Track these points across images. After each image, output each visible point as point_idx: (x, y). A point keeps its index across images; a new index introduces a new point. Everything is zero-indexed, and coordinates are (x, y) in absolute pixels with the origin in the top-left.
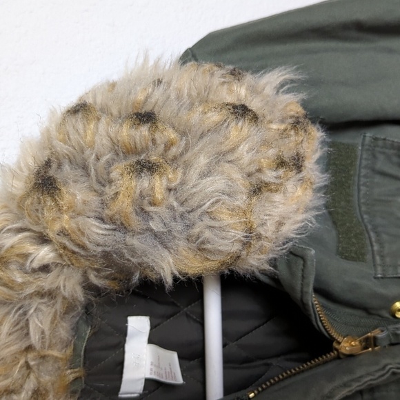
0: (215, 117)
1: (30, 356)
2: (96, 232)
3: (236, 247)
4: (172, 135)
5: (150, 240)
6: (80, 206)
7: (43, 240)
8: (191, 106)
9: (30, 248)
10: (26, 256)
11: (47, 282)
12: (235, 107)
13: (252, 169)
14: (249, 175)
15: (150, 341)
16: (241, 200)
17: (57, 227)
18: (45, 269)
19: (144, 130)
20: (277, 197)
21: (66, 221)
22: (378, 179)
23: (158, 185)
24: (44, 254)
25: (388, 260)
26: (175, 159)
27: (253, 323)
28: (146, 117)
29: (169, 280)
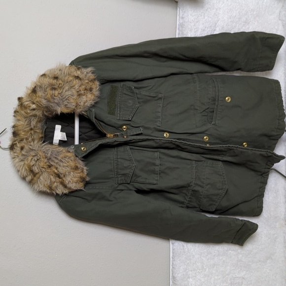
0: (71, 78)
1: (32, 131)
2: (44, 102)
3: (74, 107)
4: (61, 82)
5: (56, 105)
6: (40, 96)
7: (34, 103)
8: (66, 76)
9: (31, 105)
10: (30, 107)
11: (34, 112)
12: (76, 76)
13: (78, 90)
14: (78, 92)
15: (61, 131)
16: (75, 97)
17: (36, 100)
18: (34, 109)
19: (55, 81)
20: (84, 97)
21: (38, 99)
22: (124, 95)
23: (56, 92)
24: (34, 106)
25: (121, 116)
26: (61, 87)
27: (89, 130)
28: (56, 78)
29: (59, 113)
